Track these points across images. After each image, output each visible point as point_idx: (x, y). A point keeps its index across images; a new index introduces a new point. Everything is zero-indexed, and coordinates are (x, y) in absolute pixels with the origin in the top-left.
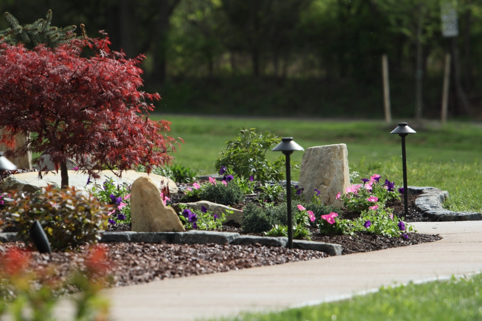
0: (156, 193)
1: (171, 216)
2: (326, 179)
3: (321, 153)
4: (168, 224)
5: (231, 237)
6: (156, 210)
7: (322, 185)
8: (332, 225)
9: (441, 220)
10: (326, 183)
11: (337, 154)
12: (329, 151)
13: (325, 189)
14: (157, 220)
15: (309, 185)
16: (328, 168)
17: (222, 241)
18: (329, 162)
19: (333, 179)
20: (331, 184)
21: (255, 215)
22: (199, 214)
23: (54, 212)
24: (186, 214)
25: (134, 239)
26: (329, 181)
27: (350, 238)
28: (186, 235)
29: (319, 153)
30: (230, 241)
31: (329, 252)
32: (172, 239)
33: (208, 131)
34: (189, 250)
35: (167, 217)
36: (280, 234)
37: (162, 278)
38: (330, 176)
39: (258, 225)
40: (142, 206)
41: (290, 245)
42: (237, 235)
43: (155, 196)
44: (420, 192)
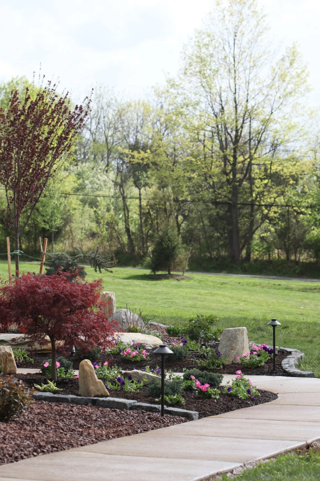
0: (92, 371)
1: (101, 385)
2: (234, 347)
3: (232, 332)
4: (98, 390)
5: (130, 404)
6: (91, 382)
7: (232, 350)
9: (292, 376)
11: (240, 333)
12: (236, 331)
15: (224, 350)
16: (235, 341)
17: (123, 406)
18: (236, 338)
20: (237, 350)
21: (155, 385)
22: (127, 381)
24: (119, 380)
26: (236, 348)
27: (215, 401)
28: (103, 401)
30: (129, 406)
31: (189, 418)
35: (98, 386)
38: (236, 345)
40: (84, 378)
42: (135, 402)
43: (91, 373)
44: (290, 353)
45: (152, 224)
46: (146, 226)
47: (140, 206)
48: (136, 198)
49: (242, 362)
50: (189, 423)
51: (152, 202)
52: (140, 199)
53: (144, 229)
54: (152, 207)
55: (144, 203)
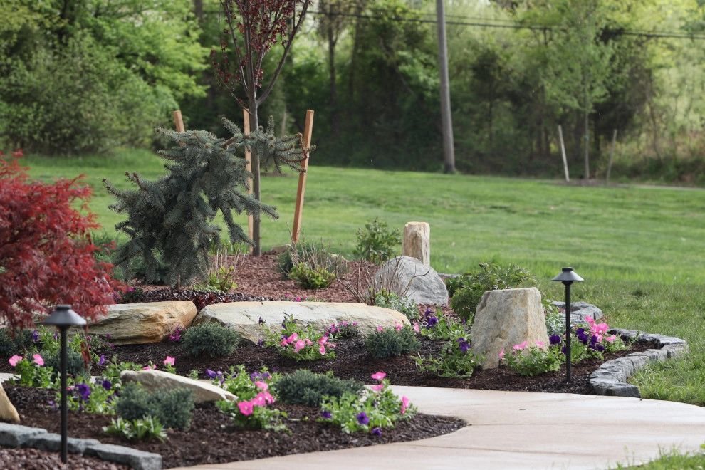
2: (503, 330)
3: (500, 299)
7: (498, 338)
8: (249, 416)
10: (503, 335)
11: (518, 301)
13: (501, 343)
15: (482, 337)
16: (507, 317)
18: (508, 310)
19: (511, 331)
20: (509, 336)
26: (507, 333)
29: (498, 298)
31: (132, 465)
38: (508, 327)
44: (660, 346)
49: (509, 364)
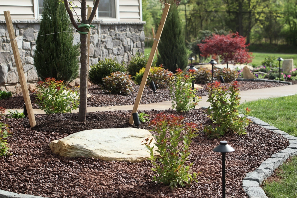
0: (249, 70)
1: (252, 75)
2: (288, 67)
3: (287, 61)
4: (251, 77)
6: (249, 74)
8: (290, 78)
12: (289, 61)
13: (288, 70)
14: (249, 76)
15: (284, 69)
16: (288, 65)
17: (264, 81)
18: (289, 63)
19: (290, 67)
21: (272, 75)
22: (259, 75)
23: (225, 74)
24: (255, 75)
25: (244, 80)
27: (294, 81)
28: (256, 80)
31: (289, 84)
32: (252, 80)
33: (259, 56)
34: (256, 83)
36: (277, 80)
37: (250, 89)
39: (272, 78)
40: (245, 73)
41: (280, 82)
42: (267, 80)
45: (192, 25)
46: (189, 26)
47: (186, 15)
48: (182, 10)
50: (289, 86)
51: (192, 12)
52: (185, 11)
53: (188, 28)
54: (192, 15)
55: (188, 13)
